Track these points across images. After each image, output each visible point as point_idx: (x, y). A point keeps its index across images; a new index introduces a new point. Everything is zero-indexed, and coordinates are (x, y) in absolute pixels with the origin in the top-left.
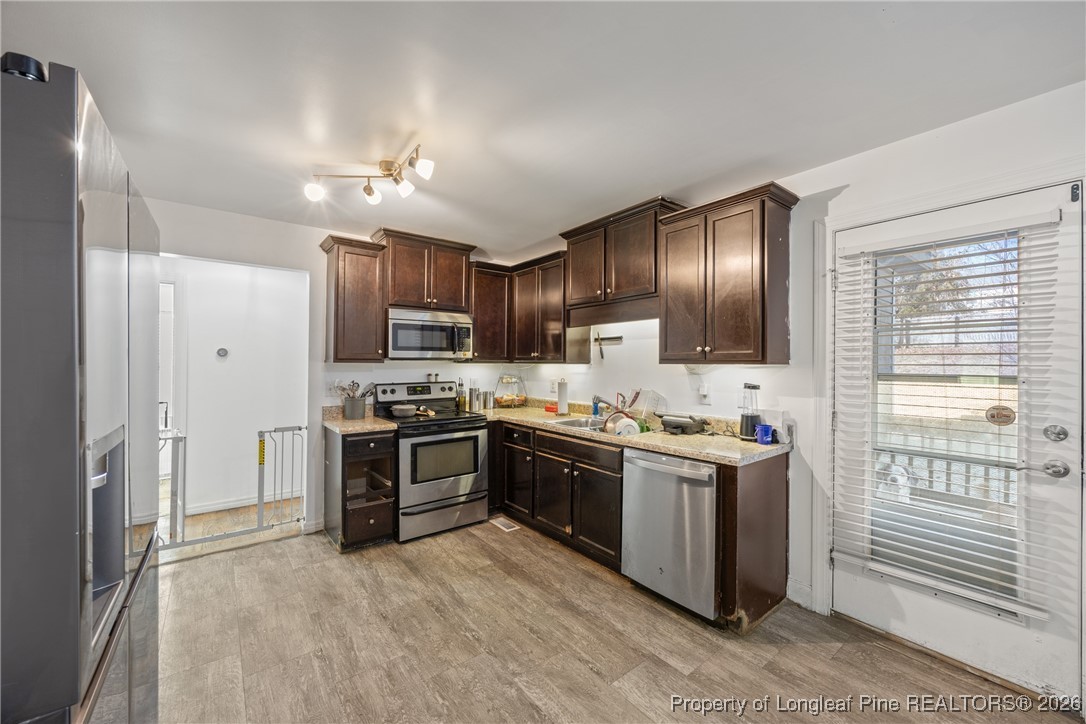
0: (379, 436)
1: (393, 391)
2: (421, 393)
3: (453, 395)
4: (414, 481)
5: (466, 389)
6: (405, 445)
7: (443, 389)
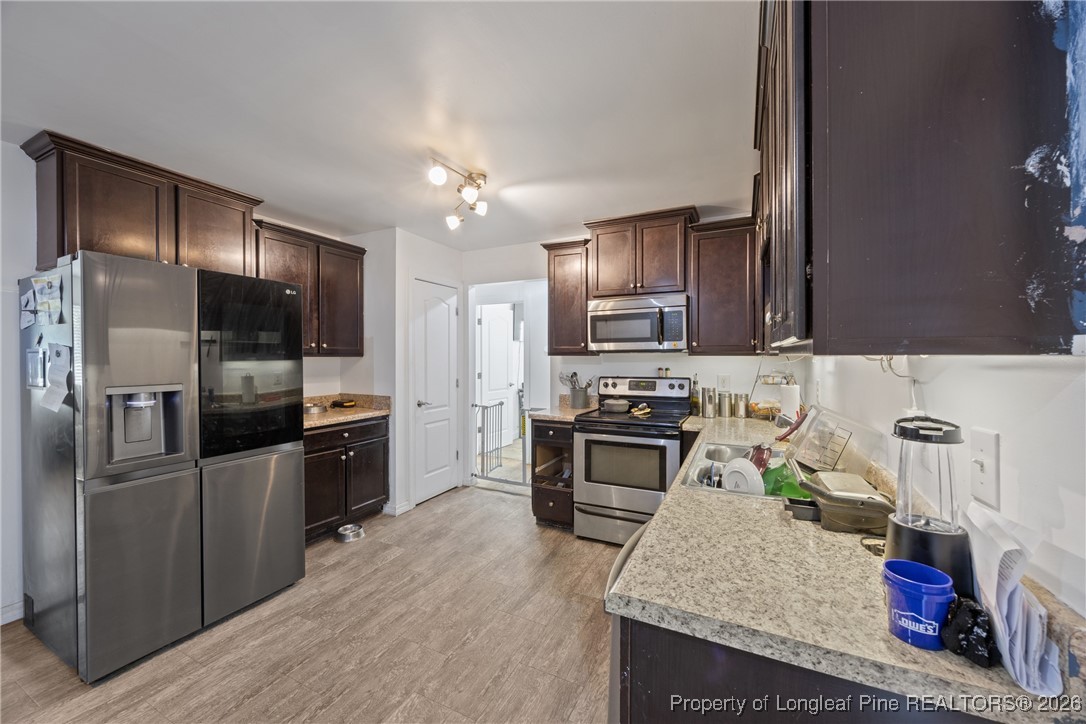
0: (559, 426)
1: (614, 385)
2: (645, 389)
3: (685, 394)
4: (588, 478)
5: (699, 388)
6: (579, 439)
7: (672, 387)
